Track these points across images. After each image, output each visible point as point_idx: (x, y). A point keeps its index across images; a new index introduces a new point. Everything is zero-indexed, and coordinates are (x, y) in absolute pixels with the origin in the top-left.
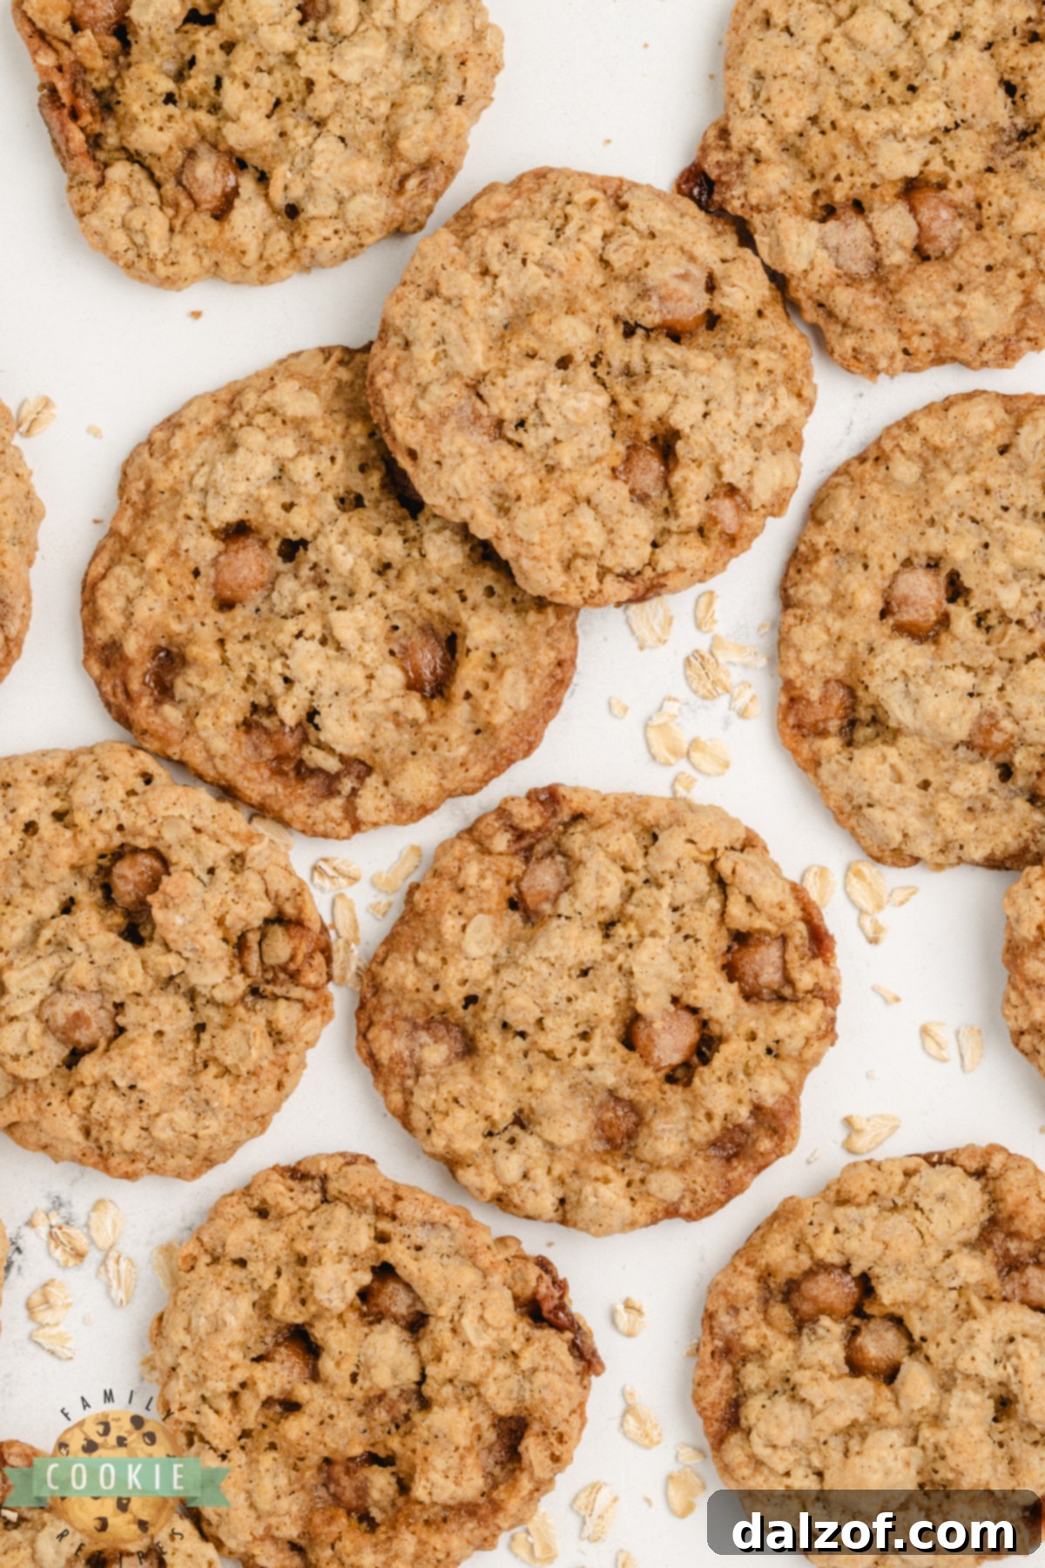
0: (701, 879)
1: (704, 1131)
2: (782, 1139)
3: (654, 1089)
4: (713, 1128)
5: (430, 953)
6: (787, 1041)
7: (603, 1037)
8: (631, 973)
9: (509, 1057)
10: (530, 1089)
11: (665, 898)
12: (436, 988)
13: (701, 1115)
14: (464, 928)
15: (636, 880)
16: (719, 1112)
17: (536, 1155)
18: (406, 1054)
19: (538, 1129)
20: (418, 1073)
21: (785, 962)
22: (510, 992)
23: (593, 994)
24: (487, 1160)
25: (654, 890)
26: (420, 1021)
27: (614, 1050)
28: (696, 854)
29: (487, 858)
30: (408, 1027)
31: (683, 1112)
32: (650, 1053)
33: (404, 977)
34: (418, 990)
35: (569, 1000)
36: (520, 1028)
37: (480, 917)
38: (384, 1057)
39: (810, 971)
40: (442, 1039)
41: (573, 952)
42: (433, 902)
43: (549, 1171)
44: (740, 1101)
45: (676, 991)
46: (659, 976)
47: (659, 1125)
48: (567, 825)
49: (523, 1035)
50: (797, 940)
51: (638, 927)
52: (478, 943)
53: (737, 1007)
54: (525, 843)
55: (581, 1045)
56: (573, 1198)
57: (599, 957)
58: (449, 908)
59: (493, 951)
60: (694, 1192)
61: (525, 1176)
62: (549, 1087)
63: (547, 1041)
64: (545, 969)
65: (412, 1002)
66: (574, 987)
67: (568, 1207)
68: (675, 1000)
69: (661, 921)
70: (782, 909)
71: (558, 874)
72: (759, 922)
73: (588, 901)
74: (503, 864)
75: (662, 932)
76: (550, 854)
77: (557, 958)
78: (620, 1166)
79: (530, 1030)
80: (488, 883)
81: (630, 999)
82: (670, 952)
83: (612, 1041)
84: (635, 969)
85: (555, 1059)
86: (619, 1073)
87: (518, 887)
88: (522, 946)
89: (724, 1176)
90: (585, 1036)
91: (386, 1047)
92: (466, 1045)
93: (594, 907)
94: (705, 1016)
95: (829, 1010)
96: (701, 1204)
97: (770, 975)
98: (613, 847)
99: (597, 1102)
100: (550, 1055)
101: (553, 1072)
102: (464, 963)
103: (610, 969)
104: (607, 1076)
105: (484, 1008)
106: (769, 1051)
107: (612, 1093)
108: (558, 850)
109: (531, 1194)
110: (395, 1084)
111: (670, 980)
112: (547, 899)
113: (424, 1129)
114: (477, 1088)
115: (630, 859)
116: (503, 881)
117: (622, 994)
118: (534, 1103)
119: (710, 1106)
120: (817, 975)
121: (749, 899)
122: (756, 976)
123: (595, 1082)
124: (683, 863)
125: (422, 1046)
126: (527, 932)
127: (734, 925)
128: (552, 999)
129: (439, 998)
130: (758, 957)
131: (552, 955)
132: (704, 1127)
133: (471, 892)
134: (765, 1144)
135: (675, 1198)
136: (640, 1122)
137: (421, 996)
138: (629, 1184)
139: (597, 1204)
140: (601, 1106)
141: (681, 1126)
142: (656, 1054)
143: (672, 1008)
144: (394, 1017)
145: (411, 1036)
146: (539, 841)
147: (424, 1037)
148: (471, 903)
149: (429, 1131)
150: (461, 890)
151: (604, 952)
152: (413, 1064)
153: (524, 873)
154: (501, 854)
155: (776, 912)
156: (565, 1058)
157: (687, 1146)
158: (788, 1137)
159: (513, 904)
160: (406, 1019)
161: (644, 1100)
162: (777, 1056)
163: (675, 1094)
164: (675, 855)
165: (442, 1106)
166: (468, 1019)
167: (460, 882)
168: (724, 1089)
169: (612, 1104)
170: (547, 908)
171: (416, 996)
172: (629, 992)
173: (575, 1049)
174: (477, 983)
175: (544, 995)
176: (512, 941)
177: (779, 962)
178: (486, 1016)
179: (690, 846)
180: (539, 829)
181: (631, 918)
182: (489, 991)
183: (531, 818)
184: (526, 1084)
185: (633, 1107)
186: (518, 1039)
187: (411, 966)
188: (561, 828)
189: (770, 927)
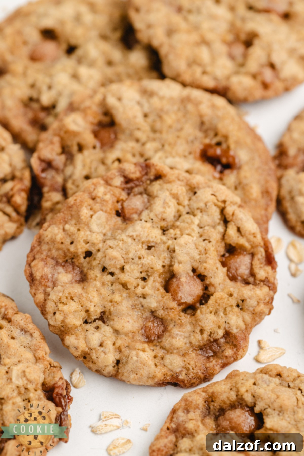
0: (217, 216)
1: (198, 339)
2: (238, 350)
3: (176, 313)
4: (203, 339)
5: (72, 225)
6: (248, 300)
7: (154, 281)
8: (174, 251)
9: (103, 284)
10: (111, 302)
11: (196, 221)
12: (72, 243)
13: (198, 330)
14: (92, 216)
15: (184, 210)
16: (208, 329)
17: (108, 335)
18: (50, 276)
19: (112, 323)
20: (55, 285)
21: (252, 264)
22: (110, 251)
23: (152, 257)
24: (83, 333)
25: (192, 217)
26: (60, 261)
27: (158, 290)
28: (216, 201)
29: (109, 187)
30: (53, 262)
31: (189, 328)
32: (177, 294)
33: (56, 235)
34: (62, 243)
35: (140, 258)
36: (111, 270)
37: (100, 212)
38: (38, 275)
39: (265, 270)
40: (70, 272)
41: (146, 234)
42: (78, 201)
43: (114, 344)
44: (219, 327)
45: (195, 265)
46: (188, 254)
47: (175, 331)
48: (152, 181)
49: (112, 274)
50: (259, 256)
51: (181, 230)
52: (98, 225)
53: (225, 280)
54: (129, 186)
55: (141, 283)
56: (124, 360)
57: (159, 241)
58: (86, 204)
59: (104, 231)
60: (188, 369)
61: (101, 345)
62: (121, 302)
63: (124, 277)
64: (130, 240)
65: (58, 249)
66: (144, 252)
67: (120, 365)
68: (194, 270)
69: (193, 230)
70: (255, 237)
71: (143, 202)
72: (242, 241)
73: (157, 213)
74: (118, 192)
75: (193, 234)
76: (141, 193)
77: (137, 236)
78: (152, 348)
79: (117, 271)
80: (108, 197)
81: (171, 266)
82: (196, 245)
83: (158, 285)
84: (177, 248)
85: (127, 289)
86: (158, 302)
87: (122, 205)
88: (119, 231)
89: (205, 365)
90: (144, 279)
91: (40, 271)
92: (82, 278)
93: (160, 217)
94: (207, 282)
95: (271, 293)
96: (190, 377)
97: (244, 270)
98: (174, 191)
99: (144, 317)
100: (125, 286)
101: (125, 295)
102: (88, 233)
103: (163, 247)
104: (152, 303)
105: (95, 259)
106: (238, 306)
107: (153, 312)
108: (146, 192)
109: (102, 354)
110: (41, 289)
111: (192, 258)
112: (136, 213)
113: (52, 312)
114: (84, 295)
115: (181, 198)
116: (115, 199)
117: (167, 262)
118: (112, 309)
119: (203, 325)
120: (268, 273)
121: (239, 230)
122: (237, 270)
123: (146, 305)
124: (209, 204)
125: (58, 273)
126: (123, 226)
127: (229, 241)
128: (131, 255)
129: (72, 248)
130: (238, 260)
131: (134, 234)
132: (199, 337)
133: (98, 200)
134: (229, 352)
135: (178, 370)
136: (165, 330)
137: (63, 246)
138: (155, 357)
139: (137, 361)
140: (146, 319)
141: (187, 335)
142: (180, 295)
143: (192, 274)
144: (47, 256)
145: (54, 267)
146: (137, 186)
147: (60, 269)
148: (97, 205)
149: (55, 313)
150: (94, 199)
151: (161, 240)
152: (52, 281)
153: (127, 199)
154: (116, 187)
155: (251, 238)
156: (132, 288)
157: (188, 345)
158: (241, 350)
159: (118, 214)
160: (53, 258)
161: (169, 318)
162: (241, 309)
163: (186, 318)
164: (205, 200)
165: (64, 300)
166: (85, 264)
167: (94, 194)
168: (212, 317)
169: (152, 319)
170: (135, 216)
171: (61, 246)
172: (171, 261)
173: (138, 285)
174: (94, 244)
175: (127, 253)
176: (115, 229)
177: (249, 265)
178: (95, 263)
179: (213, 197)
180: (138, 179)
181: (178, 227)
182: (99, 250)
183: (135, 173)
184: (109, 298)
185: (162, 321)
186: (110, 277)
187: (61, 231)
188: (148, 182)
189: (247, 245)
